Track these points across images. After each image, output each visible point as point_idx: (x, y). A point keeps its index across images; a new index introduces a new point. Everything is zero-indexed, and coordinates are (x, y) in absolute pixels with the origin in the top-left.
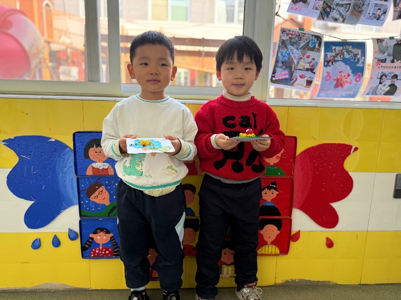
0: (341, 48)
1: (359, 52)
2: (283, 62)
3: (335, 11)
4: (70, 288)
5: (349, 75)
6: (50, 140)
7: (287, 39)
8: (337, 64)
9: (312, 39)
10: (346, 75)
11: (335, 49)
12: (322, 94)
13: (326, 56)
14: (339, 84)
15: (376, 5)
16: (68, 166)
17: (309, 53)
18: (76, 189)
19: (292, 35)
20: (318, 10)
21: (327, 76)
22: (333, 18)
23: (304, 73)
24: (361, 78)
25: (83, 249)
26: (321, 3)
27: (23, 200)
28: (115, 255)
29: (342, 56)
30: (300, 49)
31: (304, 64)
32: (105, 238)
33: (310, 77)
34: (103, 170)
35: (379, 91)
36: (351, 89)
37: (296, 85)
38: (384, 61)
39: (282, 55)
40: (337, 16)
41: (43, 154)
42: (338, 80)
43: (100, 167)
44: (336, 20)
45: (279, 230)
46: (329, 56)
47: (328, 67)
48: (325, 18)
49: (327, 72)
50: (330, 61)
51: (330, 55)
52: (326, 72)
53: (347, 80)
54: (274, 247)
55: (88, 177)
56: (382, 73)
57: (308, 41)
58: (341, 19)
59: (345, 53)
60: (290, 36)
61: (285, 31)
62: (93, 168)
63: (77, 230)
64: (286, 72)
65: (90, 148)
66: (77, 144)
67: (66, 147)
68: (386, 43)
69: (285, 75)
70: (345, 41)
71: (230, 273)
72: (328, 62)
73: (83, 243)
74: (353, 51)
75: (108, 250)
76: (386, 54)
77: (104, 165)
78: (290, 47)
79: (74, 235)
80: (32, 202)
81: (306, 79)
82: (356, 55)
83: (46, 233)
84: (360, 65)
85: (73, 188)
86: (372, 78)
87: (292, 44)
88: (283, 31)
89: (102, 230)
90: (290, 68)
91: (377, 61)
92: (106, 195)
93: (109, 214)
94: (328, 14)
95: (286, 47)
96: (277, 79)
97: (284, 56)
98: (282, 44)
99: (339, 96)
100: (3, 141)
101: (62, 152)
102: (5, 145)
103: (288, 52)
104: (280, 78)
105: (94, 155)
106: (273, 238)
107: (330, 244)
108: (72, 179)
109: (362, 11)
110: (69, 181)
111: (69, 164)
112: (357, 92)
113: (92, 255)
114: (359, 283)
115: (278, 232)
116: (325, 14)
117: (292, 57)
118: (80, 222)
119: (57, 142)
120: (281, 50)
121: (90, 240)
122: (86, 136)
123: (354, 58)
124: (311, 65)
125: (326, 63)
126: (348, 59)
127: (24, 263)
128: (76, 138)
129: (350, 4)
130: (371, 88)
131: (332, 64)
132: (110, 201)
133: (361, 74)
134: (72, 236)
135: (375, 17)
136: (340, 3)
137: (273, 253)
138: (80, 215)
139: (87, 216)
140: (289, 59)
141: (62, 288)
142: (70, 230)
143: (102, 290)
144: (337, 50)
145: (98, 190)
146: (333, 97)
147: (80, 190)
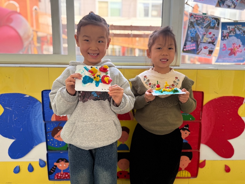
2: (191, 38)
6: (26, 96)
7: (195, 21)
8: (231, 39)
10: (238, 46)
11: (229, 28)
12: (220, 60)
14: (232, 52)
16: (38, 114)
17: (211, 30)
18: (44, 131)
19: (198, 18)
21: (224, 47)
22: (227, 5)
23: (207, 45)
25: (50, 173)
27: (7, 139)
29: (234, 33)
30: (204, 28)
31: (207, 39)
32: (65, 165)
33: (211, 48)
34: (63, 117)
36: (241, 56)
37: (201, 54)
39: (191, 32)
40: (230, 4)
41: (20, 106)
42: (231, 50)
44: (229, 7)
45: (190, 159)
46: (225, 33)
47: (224, 41)
48: (222, 5)
49: (224, 44)
50: (226, 36)
52: (222, 44)
53: (239, 49)
54: (187, 172)
55: (53, 123)
57: (209, 22)
58: (233, 6)
59: (237, 30)
60: (197, 19)
61: (192, 15)
62: (56, 116)
63: (45, 159)
64: (194, 45)
66: (45, 99)
67: (37, 101)
69: (193, 46)
70: (236, 22)
72: (224, 37)
74: (242, 28)
75: (67, 175)
78: (196, 27)
79: (43, 163)
80: (12, 141)
81: (208, 49)
83: (23, 162)
85: (42, 130)
87: (198, 24)
88: (191, 15)
89: (62, 160)
90: (197, 42)
94: (223, 2)
95: (194, 27)
96: (187, 49)
97: (192, 33)
98: (191, 25)
99: (232, 61)
101: (34, 105)
103: (195, 30)
104: (190, 49)
106: (186, 165)
107: (228, 170)
108: (41, 124)
110: (39, 126)
111: (39, 113)
113: (56, 178)
115: (190, 161)
116: (221, 2)
117: (198, 33)
118: (47, 154)
119: (31, 98)
120: (190, 29)
121: (54, 167)
123: (243, 34)
124: (212, 39)
125: (223, 38)
126: (239, 34)
127: (9, 183)
128: (44, 94)
131: (228, 38)
137: (186, 176)
138: (47, 150)
139: (52, 150)
140: (196, 35)
142: (40, 160)
144: (230, 28)
146: (228, 62)
147: (47, 132)
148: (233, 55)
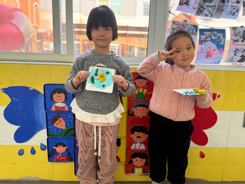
0: (210, 33)
1: (222, 35)
3: (206, 10)
4: (41, 179)
5: (215, 50)
6: (30, 89)
7: (176, 28)
8: (207, 43)
9: (192, 27)
10: (213, 50)
11: (206, 33)
12: (198, 61)
13: (200, 38)
14: (209, 55)
15: (232, 6)
16: (40, 105)
18: (45, 119)
19: (179, 25)
20: (196, 9)
21: (201, 50)
22: (205, 14)
24: (223, 52)
25: (49, 156)
26: (197, 5)
27: (13, 125)
28: (68, 160)
29: (210, 38)
32: (62, 149)
34: (62, 107)
35: (234, 60)
36: (216, 59)
38: (237, 41)
40: (207, 13)
41: (25, 98)
42: (208, 53)
43: (60, 105)
44: (207, 15)
47: (202, 45)
48: (200, 14)
49: (201, 48)
50: (203, 41)
51: (203, 37)
55: (53, 112)
56: (236, 48)
57: (189, 28)
58: (210, 15)
59: (212, 36)
61: (175, 23)
62: (56, 106)
63: (46, 144)
65: (54, 94)
66: (46, 92)
67: (40, 93)
68: (239, 30)
70: (212, 29)
71: (140, 172)
72: (202, 42)
73: (49, 152)
74: (217, 35)
75: (65, 157)
76: (238, 37)
77: (62, 105)
79: (44, 147)
80: (19, 127)
82: (219, 37)
83: (27, 145)
84: (222, 43)
85: (43, 118)
86: (229, 52)
89: (61, 144)
91: (232, 41)
92: (63, 123)
93: (65, 134)
94: (201, 12)
98: (173, 30)
99: (209, 62)
100: (2, 89)
101: (37, 96)
102: (3, 91)
105: (56, 98)
107: (202, 155)
108: (43, 113)
109: (223, 10)
110: (41, 114)
111: (41, 103)
112: (220, 60)
113: (55, 160)
114: (221, 181)
116: (200, 11)
118: (48, 139)
119: (34, 90)
121: (54, 150)
122: (51, 87)
123: (218, 39)
125: (200, 42)
126: (215, 39)
127: (14, 163)
128: (45, 88)
129: (215, 6)
130: (229, 58)
131: (204, 43)
132: (66, 126)
133: (222, 49)
134: (43, 148)
135: (231, 14)
136: (209, 5)
138: (48, 135)
139: (52, 136)
141: (36, 180)
142: (41, 144)
143: (60, 181)
144: (207, 34)
145: (59, 120)
146: (205, 63)
147: (48, 120)
148: (210, 57)
